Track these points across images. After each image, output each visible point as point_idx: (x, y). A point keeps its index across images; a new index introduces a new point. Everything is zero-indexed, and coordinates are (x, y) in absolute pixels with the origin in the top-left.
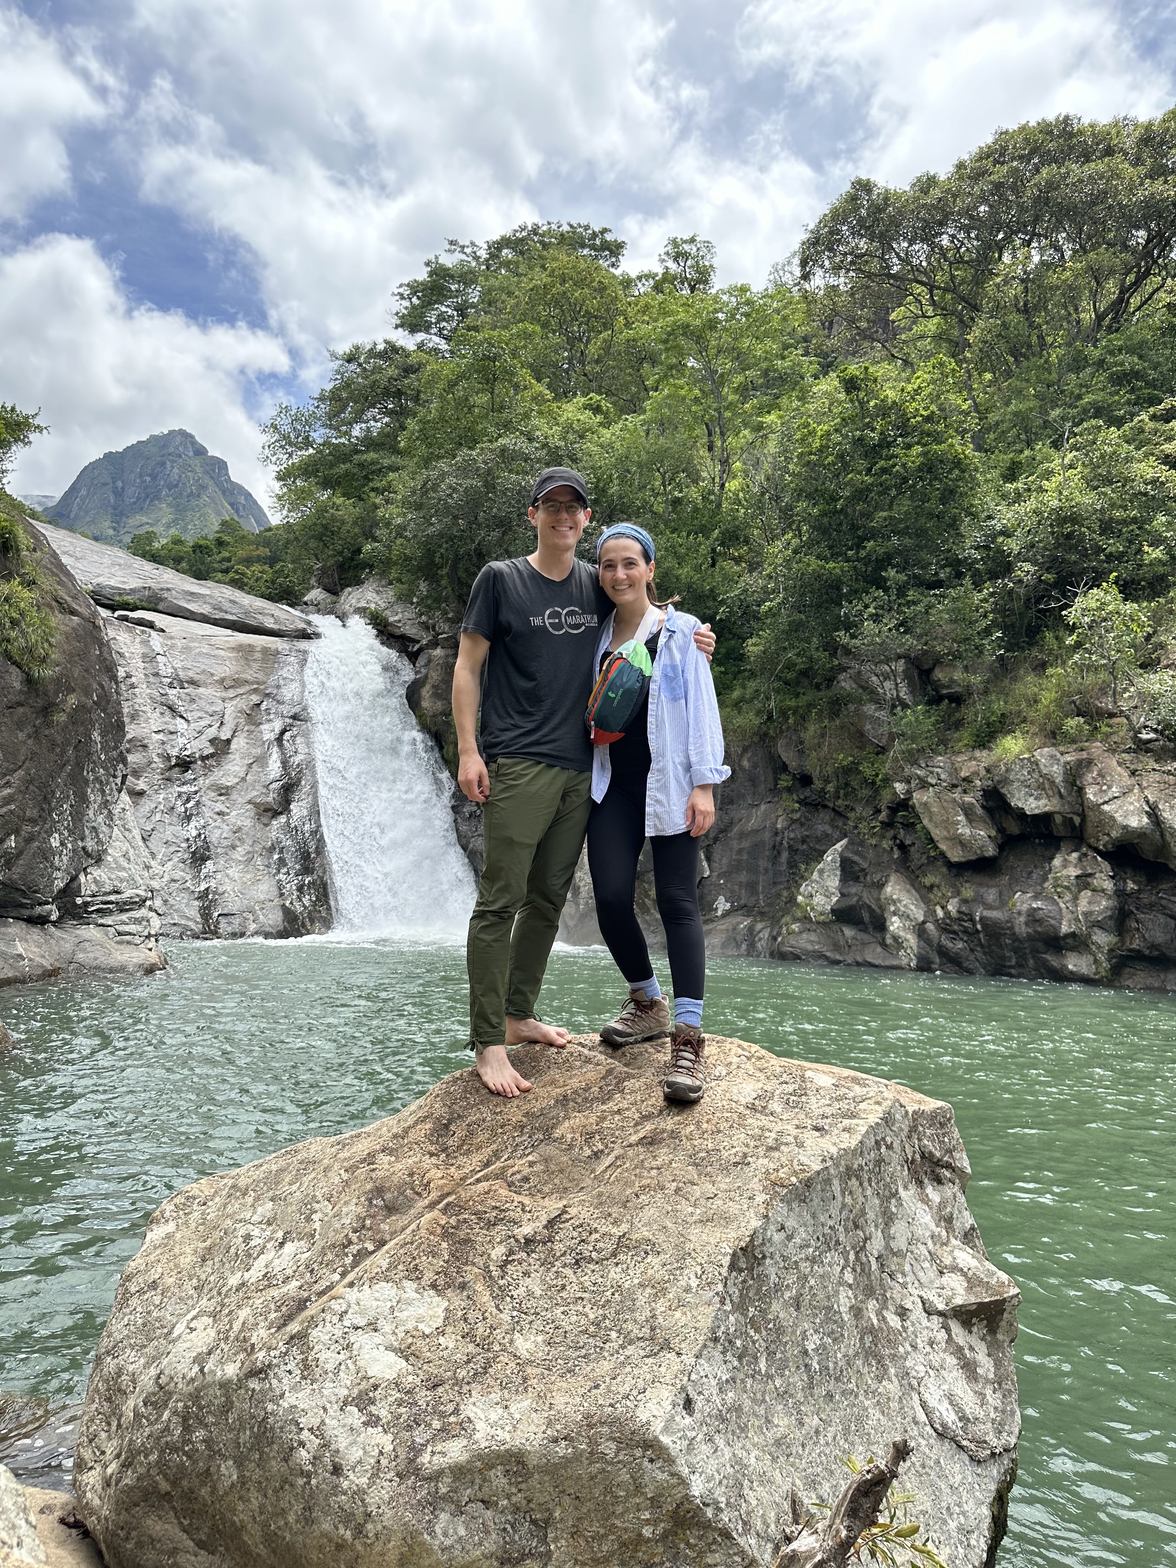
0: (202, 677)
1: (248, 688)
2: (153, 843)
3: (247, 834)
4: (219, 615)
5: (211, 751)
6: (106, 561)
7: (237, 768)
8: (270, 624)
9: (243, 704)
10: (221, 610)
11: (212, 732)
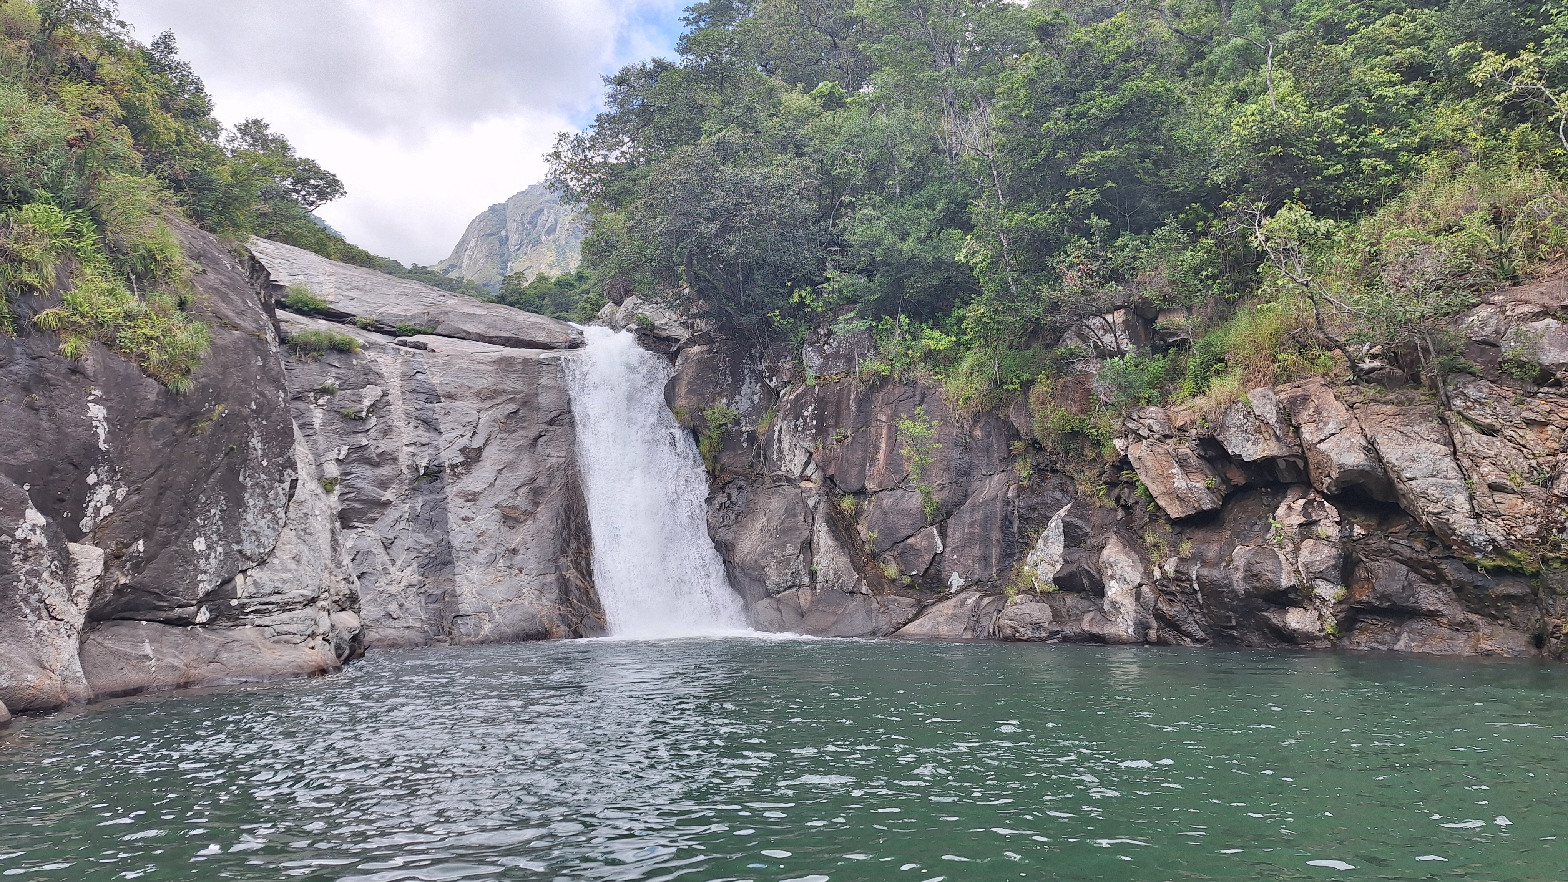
0: (459, 391)
1: (505, 398)
2: (395, 550)
3: (491, 537)
4: (493, 333)
5: (461, 459)
6: (395, 291)
7: (487, 475)
8: (542, 338)
9: (498, 413)
10: (494, 327)
11: (464, 442)
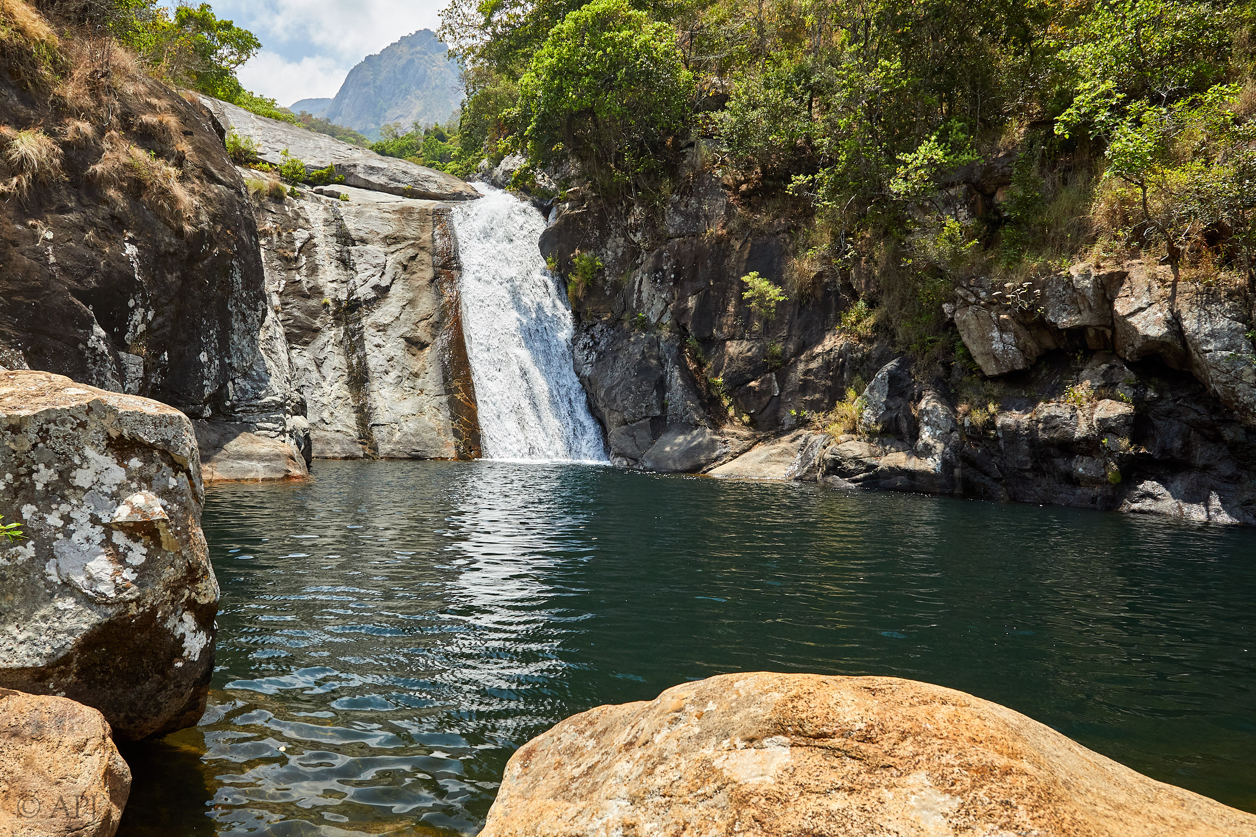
0: (370, 236)
1: (406, 243)
2: (325, 369)
3: (398, 362)
4: (394, 185)
5: (373, 295)
6: (311, 144)
7: (393, 309)
8: (433, 189)
9: (401, 256)
10: (395, 180)
11: (375, 281)
